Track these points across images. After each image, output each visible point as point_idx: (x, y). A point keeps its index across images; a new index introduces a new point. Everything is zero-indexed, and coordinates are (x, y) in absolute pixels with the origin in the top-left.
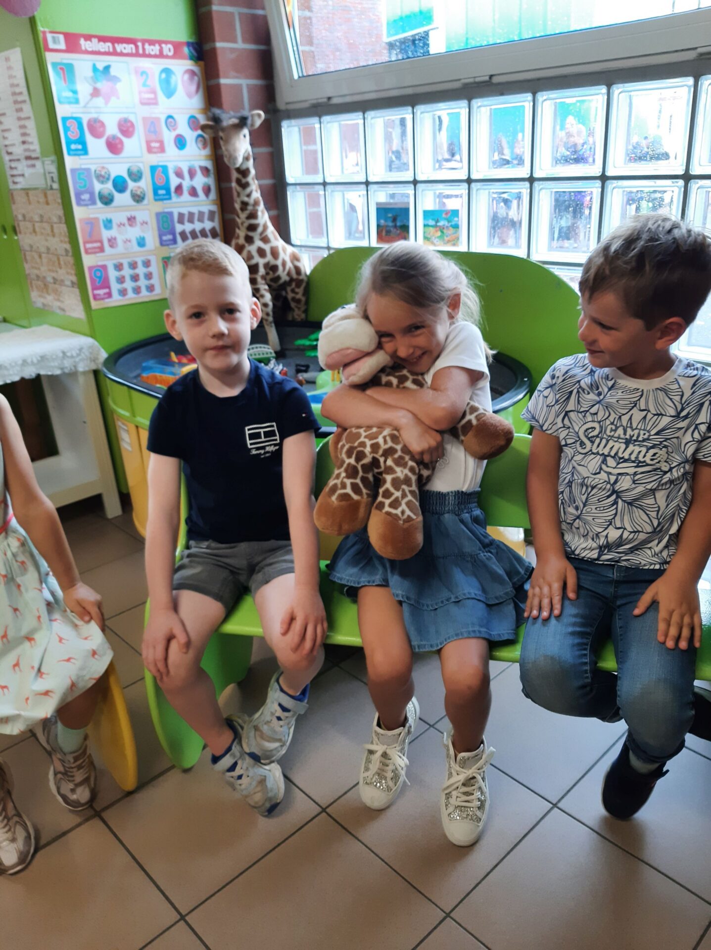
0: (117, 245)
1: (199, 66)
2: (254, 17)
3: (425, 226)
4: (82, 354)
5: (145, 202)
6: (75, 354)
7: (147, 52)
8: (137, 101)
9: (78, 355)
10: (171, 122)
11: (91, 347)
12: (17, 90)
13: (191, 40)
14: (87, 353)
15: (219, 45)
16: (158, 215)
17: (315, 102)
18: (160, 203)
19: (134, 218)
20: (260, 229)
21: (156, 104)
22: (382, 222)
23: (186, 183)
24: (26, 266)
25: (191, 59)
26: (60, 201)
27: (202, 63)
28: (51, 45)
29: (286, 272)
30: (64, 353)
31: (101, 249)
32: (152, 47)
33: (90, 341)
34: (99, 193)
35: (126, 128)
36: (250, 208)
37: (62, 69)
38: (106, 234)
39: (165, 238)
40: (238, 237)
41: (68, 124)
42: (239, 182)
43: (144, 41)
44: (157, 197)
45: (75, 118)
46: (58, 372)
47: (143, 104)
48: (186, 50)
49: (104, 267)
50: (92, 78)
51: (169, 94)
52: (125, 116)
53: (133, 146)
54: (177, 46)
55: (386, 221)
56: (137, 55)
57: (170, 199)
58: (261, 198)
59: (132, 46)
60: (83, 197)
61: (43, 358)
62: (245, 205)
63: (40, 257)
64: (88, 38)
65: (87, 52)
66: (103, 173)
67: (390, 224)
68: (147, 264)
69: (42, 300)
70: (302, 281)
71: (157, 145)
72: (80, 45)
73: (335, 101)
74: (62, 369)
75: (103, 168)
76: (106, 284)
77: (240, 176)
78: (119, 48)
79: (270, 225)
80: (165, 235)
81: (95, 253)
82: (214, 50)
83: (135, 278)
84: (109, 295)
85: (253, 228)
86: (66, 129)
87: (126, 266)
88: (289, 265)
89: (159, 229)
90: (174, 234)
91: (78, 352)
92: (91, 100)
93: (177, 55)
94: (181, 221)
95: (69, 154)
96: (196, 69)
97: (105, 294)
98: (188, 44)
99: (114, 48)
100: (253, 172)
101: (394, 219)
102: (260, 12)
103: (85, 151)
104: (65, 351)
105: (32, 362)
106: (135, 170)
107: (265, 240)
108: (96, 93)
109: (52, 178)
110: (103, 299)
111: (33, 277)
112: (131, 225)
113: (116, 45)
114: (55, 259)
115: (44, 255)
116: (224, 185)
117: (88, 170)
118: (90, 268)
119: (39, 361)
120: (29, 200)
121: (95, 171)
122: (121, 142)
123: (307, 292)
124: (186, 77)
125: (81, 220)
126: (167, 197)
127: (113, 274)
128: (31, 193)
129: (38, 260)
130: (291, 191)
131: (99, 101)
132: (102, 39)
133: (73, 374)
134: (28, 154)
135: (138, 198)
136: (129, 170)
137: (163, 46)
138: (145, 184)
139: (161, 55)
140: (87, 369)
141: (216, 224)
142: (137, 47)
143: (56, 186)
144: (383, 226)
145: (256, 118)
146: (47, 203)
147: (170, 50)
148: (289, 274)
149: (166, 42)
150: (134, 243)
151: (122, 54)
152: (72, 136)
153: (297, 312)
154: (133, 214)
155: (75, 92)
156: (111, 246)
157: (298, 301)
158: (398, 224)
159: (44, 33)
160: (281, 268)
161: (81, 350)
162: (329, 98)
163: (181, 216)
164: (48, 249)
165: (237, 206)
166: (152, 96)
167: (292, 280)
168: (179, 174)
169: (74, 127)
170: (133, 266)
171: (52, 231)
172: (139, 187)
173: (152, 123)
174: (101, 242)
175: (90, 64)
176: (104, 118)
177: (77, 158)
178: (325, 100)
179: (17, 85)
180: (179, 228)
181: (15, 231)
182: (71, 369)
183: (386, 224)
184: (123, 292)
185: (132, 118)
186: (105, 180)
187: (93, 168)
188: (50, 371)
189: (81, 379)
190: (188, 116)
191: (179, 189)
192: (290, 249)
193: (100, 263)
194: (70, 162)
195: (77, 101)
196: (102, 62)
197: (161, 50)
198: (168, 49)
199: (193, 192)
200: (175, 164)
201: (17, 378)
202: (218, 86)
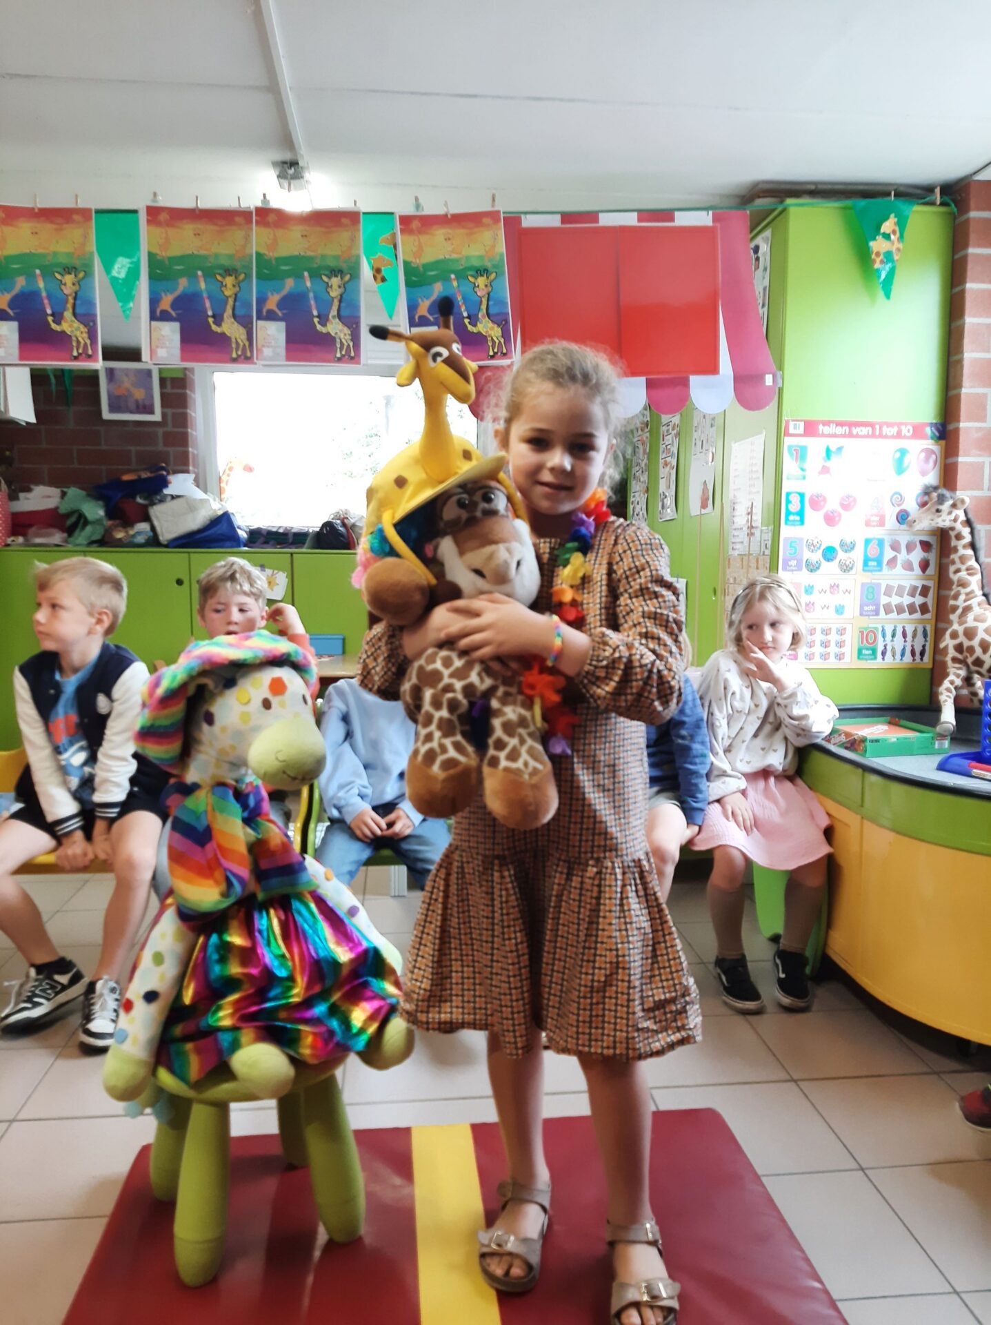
0: (814, 610)
1: (939, 445)
5: (853, 572)
7: (884, 434)
10: (896, 498)
12: (754, 469)
13: (935, 422)
15: (963, 425)
16: (863, 585)
18: (868, 574)
19: (838, 586)
23: (902, 557)
25: (932, 438)
26: (768, 566)
27: (943, 442)
28: (791, 431)
32: (890, 429)
34: (807, 560)
35: (848, 503)
37: (796, 450)
38: (805, 599)
39: (866, 608)
41: (790, 498)
43: (882, 424)
44: (866, 568)
45: (799, 494)
48: (928, 431)
50: (823, 457)
51: (900, 468)
52: (849, 492)
53: (852, 520)
54: (918, 428)
56: (873, 436)
57: (880, 570)
59: (870, 429)
60: (790, 563)
64: (827, 423)
65: (824, 435)
66: (814, 542)
68: (841, 632)
71: (877, 519)
72: (818, 429)
75: (816, 538)
78: (855, 431)
80: (868, 605)
82: (957, 430)
83: (826, 645)
86: (788, 502)
87: (819, 631)
89: (862, 599)
90: (878, 606)
92: (818, 476)
93: (917, 432)
94: (888, 593)
95: (786, 524)
96: (935, 448)
98: (932, 425)
99: (850, 431)
103: (802, 522)
106: (848, 541)
108: (824, 470)
109: (766, 546)
112: (832, 592)
113: (853, 428)
117: (802, 539)
120: (742, 565)
121: (807, 540)
122: (840, 515)
124: (923, 455)
126: (878, 568)
128: (745, 558)
131: (825, 478)
132: (840, 424)
134: (750, 524)
135: (846, 568)
136: (841, 541)
137: (903, 427)
138: (857, 555)
139: (899, 435)
141: (930, 600)
142: (874, 429)
143: (768, 552)
146: (757, 567)
147: (908, 431)
149: (906, 424)
150: (832, 609)
151: (857, 436)
152: (792, 509)
154: (837, 582)
155: (804, 470)
159: (787, 422)
163: (889, 588)
168: (895, 548)
169: (795, 500)
170: (826, 632)
172: (849, 558)
175: (824, 446)
176: (827, 493)
177: (792, 528)
179: (755, 465)
180: (884, 600)
184: (810, 656)
185: (855, 494)
186: (815, 549)
187: (806, 537)
191: (892, 562)
194: (786, 531)
195: (804, 478)
196: (834, 443)
197: (899, 432)
198: (906, 431)
200: (893, 538)
202: (955, 464)
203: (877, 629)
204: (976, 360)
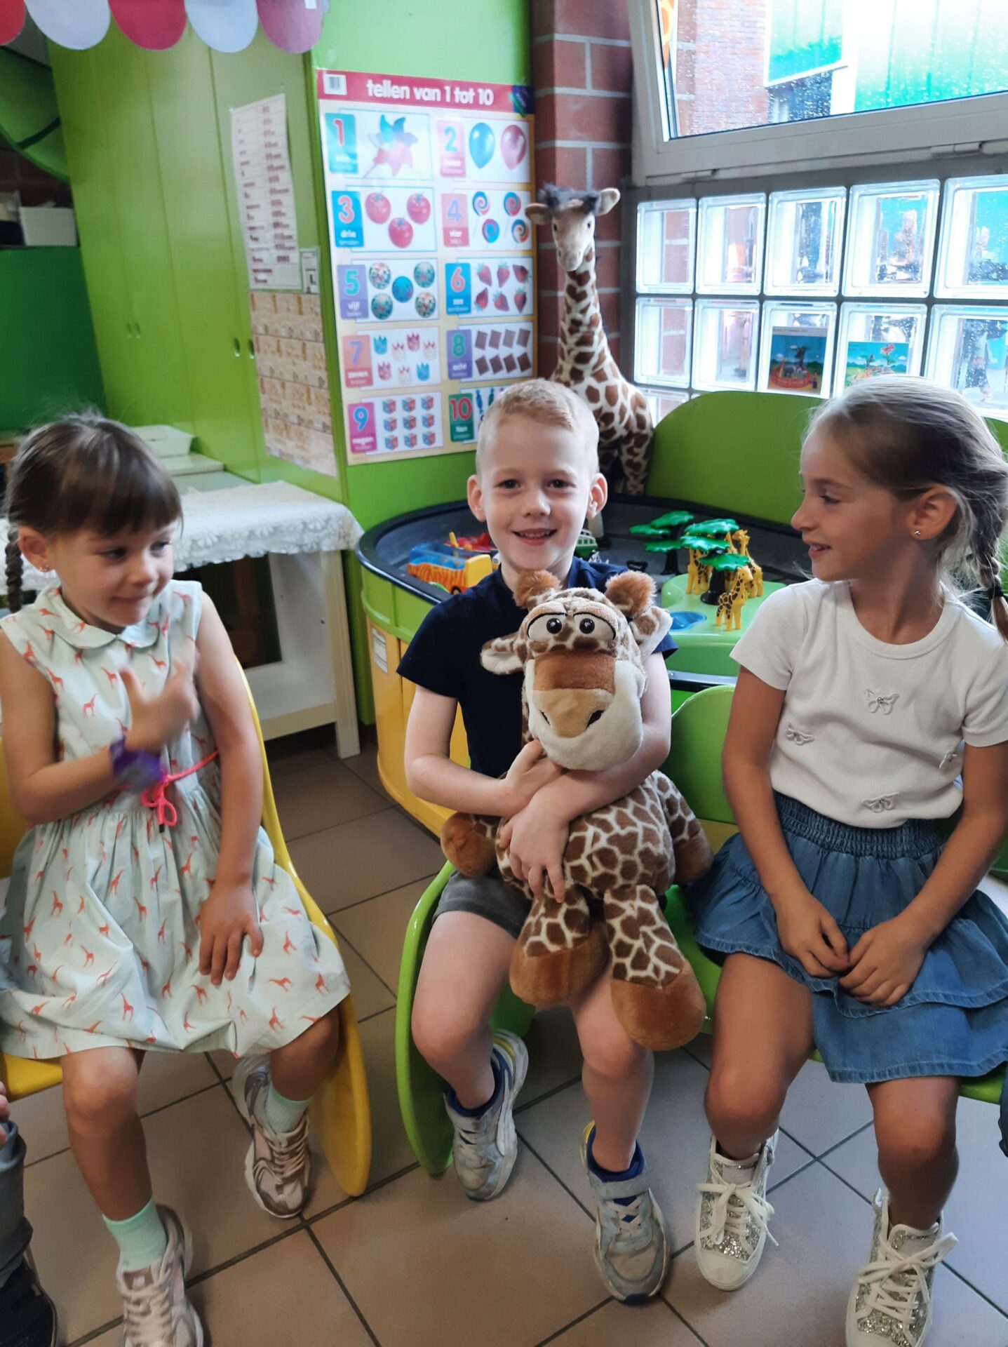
0: (390, 376)
1: (528, 121)
2: (612, 52)
3: (849, 365)
4: (329, 527)
5: (435, 315)
6: (319, 527)
7: (457, 100)
8: (437, 169)
9: (324, 528)
10: (481, 201)
11: (341, 518)
12: (274, 151)
13: (518, 84)
14: (335, 526)
15: (559, 90)
16: (450, 334)
17: (692, 175)
18: (454, 317)
19: (418, 338)
20: (594, 361)
21: (463, 175)
22: (780, 357)
23: (493, 291)
24: (262, 397)
25: (516, 110)
26: (319, 310)
27: (531, 117)
28: (328, 90)
29: (623, 424)
30: (305, 524)
31: (369, 381)
32: (464, 93)
33: (341, 509)
34: (374, 300)
35: (419, 210)
36: (583, 329)
37: (338, 122)
38: (377, 360)
39: (455, 368)
40: (560, 371)
41: (340, 203)
42: (571, 290)
43: (454, 84)
44: (451, 309)
45: (350, 193)
46: (294, 550)
47: (444, 174)
48: (510, 97)
49: (370, 406)
50: (378, 135)
51: (482, 162)
52: (419, 191)
53: (426, 235)
54: (499, 92)
55: (786, 355)
56: (442, 104)
58: (600, 315)
59: (438, 91)
60: (350, 306)
61: (277, 530)
62: (576, 324)
63: (283, 386)
64: (378, 79)
66: (381, 273)
67: (793, 360)
68: (428, 404)
69: (279, 446)
70: (645, 436)
71: (458, 234)
72: (366, 90)
73: (722, 175)
74: (300, 546)
75: (382, 265)
76: (370, 431)
77: (574, 283)
78: (419, 93)
79: (608, 353)
80: (456, 363)
81: (359, 386)
82: (551, 98)
83: (410, 423)
84: (373, 446)
85: (583, 358)
86: (337, 208)
87: (399, 406)
88: (629, 413)
89: (449, 354)
90: (469, 363)
91: (324, 524)
92: (373, 167)
93: (497, 105)
94: (480, 344)
95: (338, 245)
96: (522, 125)
97: (367, 444)
98: (514, 89)
99: (412, 93)
100: (593, 276)
101: (800, 353)
102: (622, 43)
103: (360, 241)
104: (307, 521)
105: (262, 534)
106: (425, 268)
107: (600, 376)
108: (380, 158)
109: (311, 277)
110: (364, 451)
111: (271, 412)
112: (411, 348)
113: (415, 89)
114: (304, 391)
115: (288, 384)
116: (546, 294)
117: (362, 268)
118: (351, 407)
119: (271, 534)
120: (275, 306)
121: (371, 269)
122: (410, 229)
123: (650, 454)
124: (508, 136)
125: (344, 338)
126: (465, 309)
127: (380, 417)
128: (278, 296)
129: (280, 391)
130: (641, 304)
131: (385, 169)
132: (397, 81)
133: (314, 556)
134: (279, 241)
135: (425, 310)
136: (416, 269)
137: (480, 91)
138: (437, 291)
139: (476, 105)
140: (333, 548)
141: (529, 350)
142: (443, 92)
143: (315, 289)
144: (781, 363)
145: (608, 199)
146: (301, 313)
147: (488, 97)
148: (627, 426)
149: (484, 86)
150: (414, 372)
151: (422, 103)
152: (345, 219)
153: (632, 481)
154: (416, 331)
155: (354, 156)
156: (382, 377)
157: (636, 466)
158: (806, 361)
159: (320, 73)
160: (617, 418)
161: (327, 521)
162: (714, 171)
163: (481, 336)
164: (295, 376)
165: (565, 326)
166: (458, 163)
167: (630, 435)
168: (485, 276)
169: (347, 205)
170: (409, 405)
171: (304, 352)
172: (428, 294)
173: (455, 202)
174: (369, 370)
175: (377, 117)
176: (387, 194)
177: (348, 250)
178: (709, 173)
179: (275, 145)
180: (477, 354)
181: (252, 348)
182: (312, 547)
183: (786, 359)
184: (392, 443)
185: (428, 195)
186: (383, 283)
187: (368, 265)
188: (284, 549)
189: (324, 562)
190: (504, 194)
191: (482, 298)
192: (632, 390)
193: (364, 401)
194: (338, 256)
195: (355, 169)
196: (393, 113)
197: (476, 98)
198: (486, 96)
199: (502, 303)
200: (481, 261)
201: (239, 556)
202: (552, 151)
203: (470, 395)
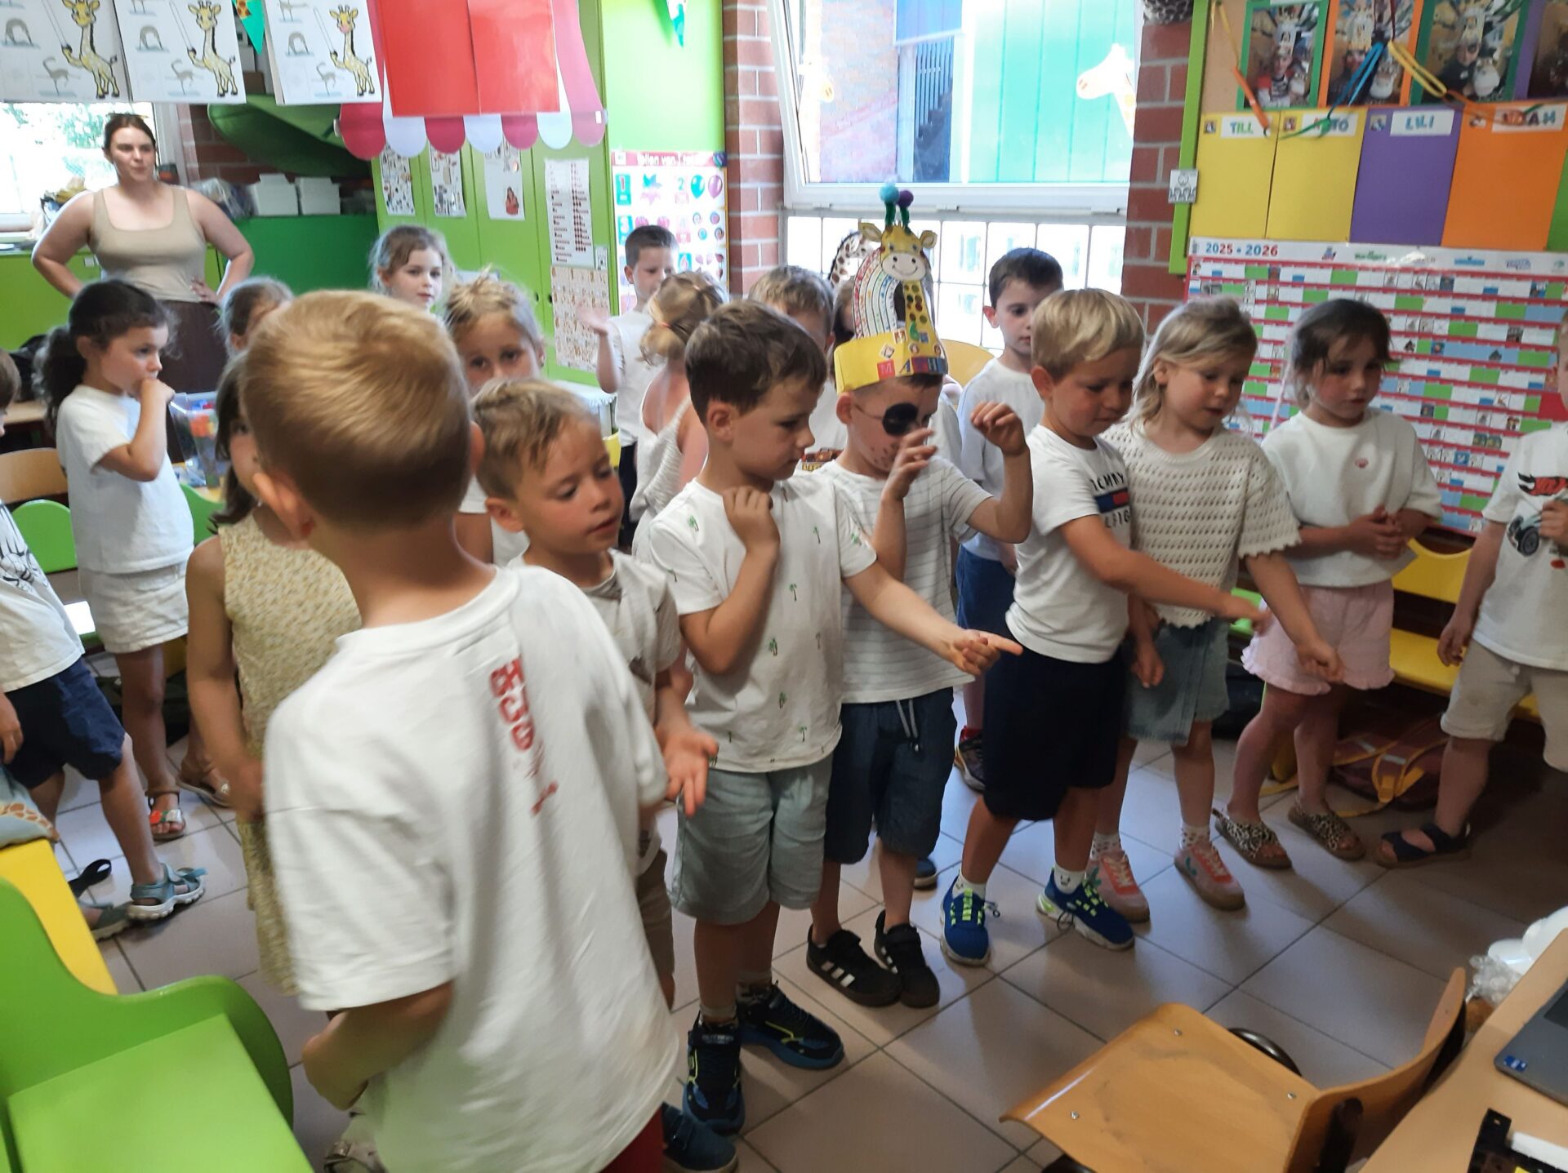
1: (724, 172)
2: (772, 132)
7: (684, 163)
10: (697, 218)
12: (579, 189)
13: (719, 153)
15: (742, 157)
17: (819, 204)
21: (687, 203)
24: (557, 330)
25: (716, 165)
26: (606, 280)
27: (725, 169)
28: (617, 161)
32: (688, 158)
37: (622, 178)
41: (622, 221)
43: (683, 155)
45: (627, 216)
48: (715, 159)
50: (643, 184)
52: (663, 214)
56: (676, 165)
64: (644, 154)
65: (642, 165)
71: (685, 236)
73: (836, 208)
78: (664, 160)
82: (738, 162)
86: (620, 225)
93: (708, 163)
96: (721, 174)
98: (717, 155)
99: (661, 161)
102: (777, 127)
108: (643, 197)
109: (601, 261)
111: (563, 339)
113: (662, 158)
120: (572, 275)
124: (714, 180)
128: (575, 270)
132: (653, 155)
134: (578, 239)
137: (697, 157)
139: (694, 165)
142: (677, 159)
146: (593, 280)
151: (665, 165)
155: (630, 196)
159: (612, 152)
162: (832, 204)
166: (685, 196)
168: (699, 260)
169: (626, 223)
173: (683, 219)
178: (828, 205)
179: (580, 186)
181: (551, 299)
185: (668, 215)
190: (711, 214)
195: (630, 203)
197: (695, 161)
200: (698, 252)
202: (739, 190)
204: (748, 103)
